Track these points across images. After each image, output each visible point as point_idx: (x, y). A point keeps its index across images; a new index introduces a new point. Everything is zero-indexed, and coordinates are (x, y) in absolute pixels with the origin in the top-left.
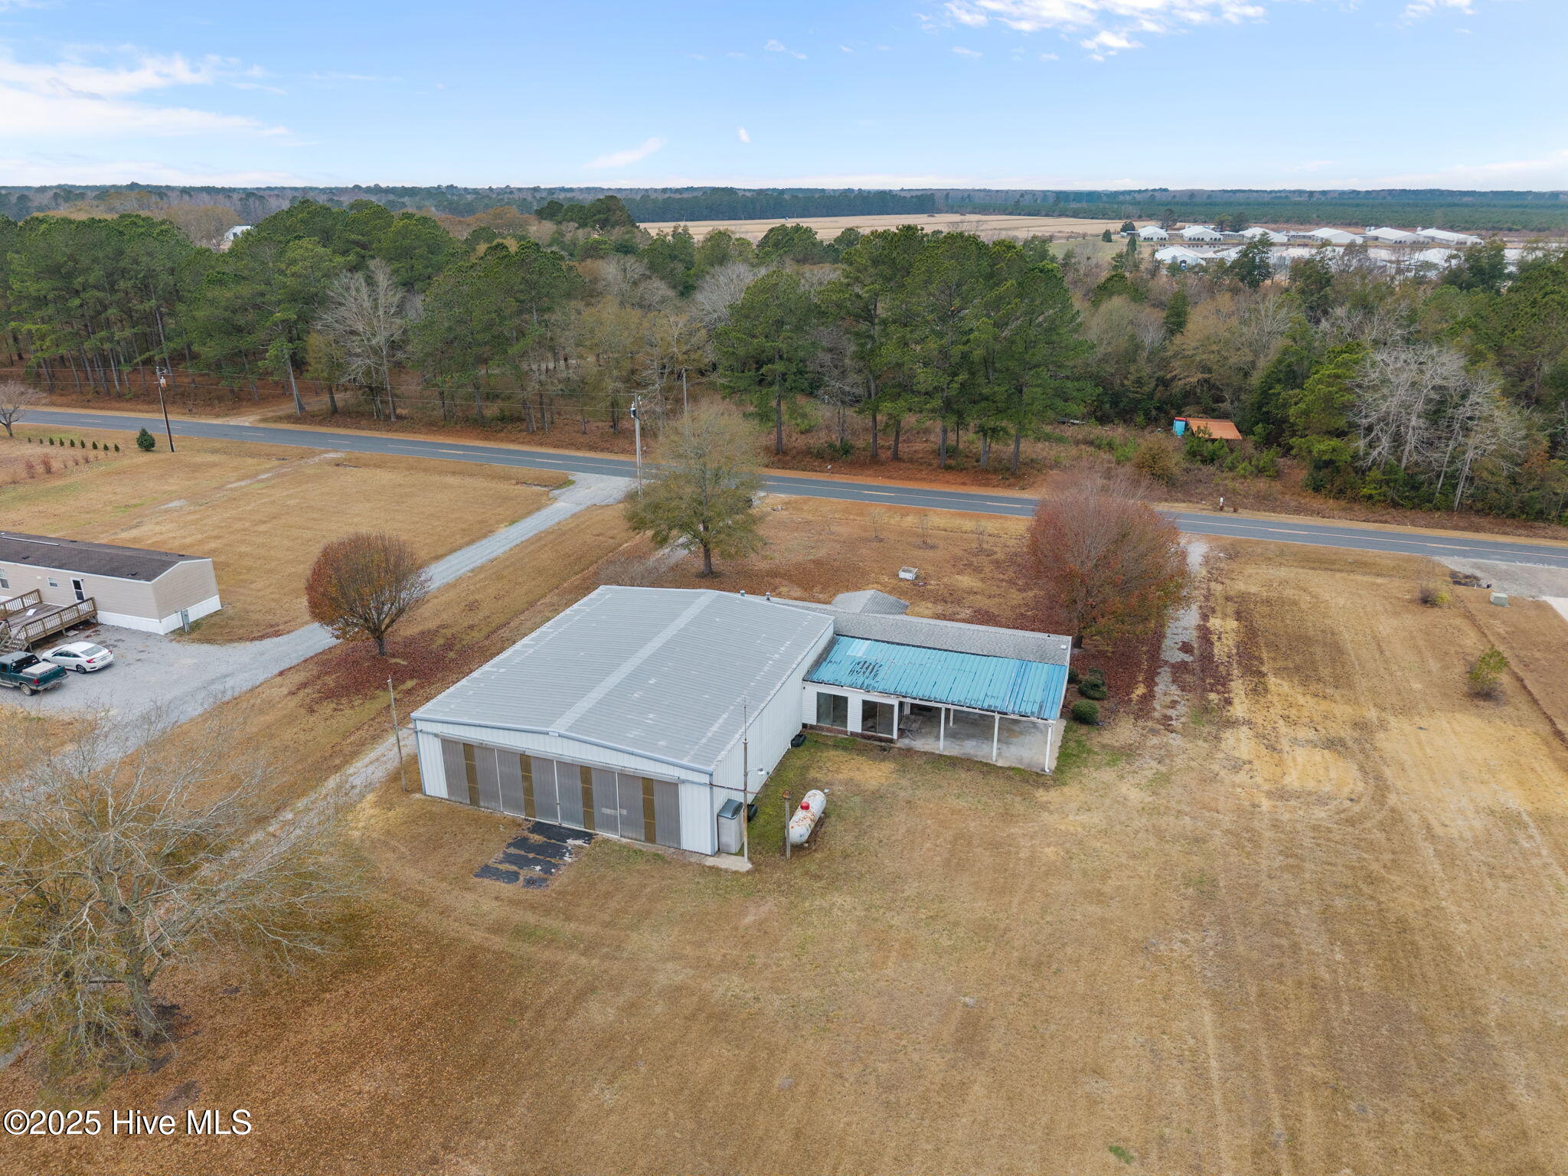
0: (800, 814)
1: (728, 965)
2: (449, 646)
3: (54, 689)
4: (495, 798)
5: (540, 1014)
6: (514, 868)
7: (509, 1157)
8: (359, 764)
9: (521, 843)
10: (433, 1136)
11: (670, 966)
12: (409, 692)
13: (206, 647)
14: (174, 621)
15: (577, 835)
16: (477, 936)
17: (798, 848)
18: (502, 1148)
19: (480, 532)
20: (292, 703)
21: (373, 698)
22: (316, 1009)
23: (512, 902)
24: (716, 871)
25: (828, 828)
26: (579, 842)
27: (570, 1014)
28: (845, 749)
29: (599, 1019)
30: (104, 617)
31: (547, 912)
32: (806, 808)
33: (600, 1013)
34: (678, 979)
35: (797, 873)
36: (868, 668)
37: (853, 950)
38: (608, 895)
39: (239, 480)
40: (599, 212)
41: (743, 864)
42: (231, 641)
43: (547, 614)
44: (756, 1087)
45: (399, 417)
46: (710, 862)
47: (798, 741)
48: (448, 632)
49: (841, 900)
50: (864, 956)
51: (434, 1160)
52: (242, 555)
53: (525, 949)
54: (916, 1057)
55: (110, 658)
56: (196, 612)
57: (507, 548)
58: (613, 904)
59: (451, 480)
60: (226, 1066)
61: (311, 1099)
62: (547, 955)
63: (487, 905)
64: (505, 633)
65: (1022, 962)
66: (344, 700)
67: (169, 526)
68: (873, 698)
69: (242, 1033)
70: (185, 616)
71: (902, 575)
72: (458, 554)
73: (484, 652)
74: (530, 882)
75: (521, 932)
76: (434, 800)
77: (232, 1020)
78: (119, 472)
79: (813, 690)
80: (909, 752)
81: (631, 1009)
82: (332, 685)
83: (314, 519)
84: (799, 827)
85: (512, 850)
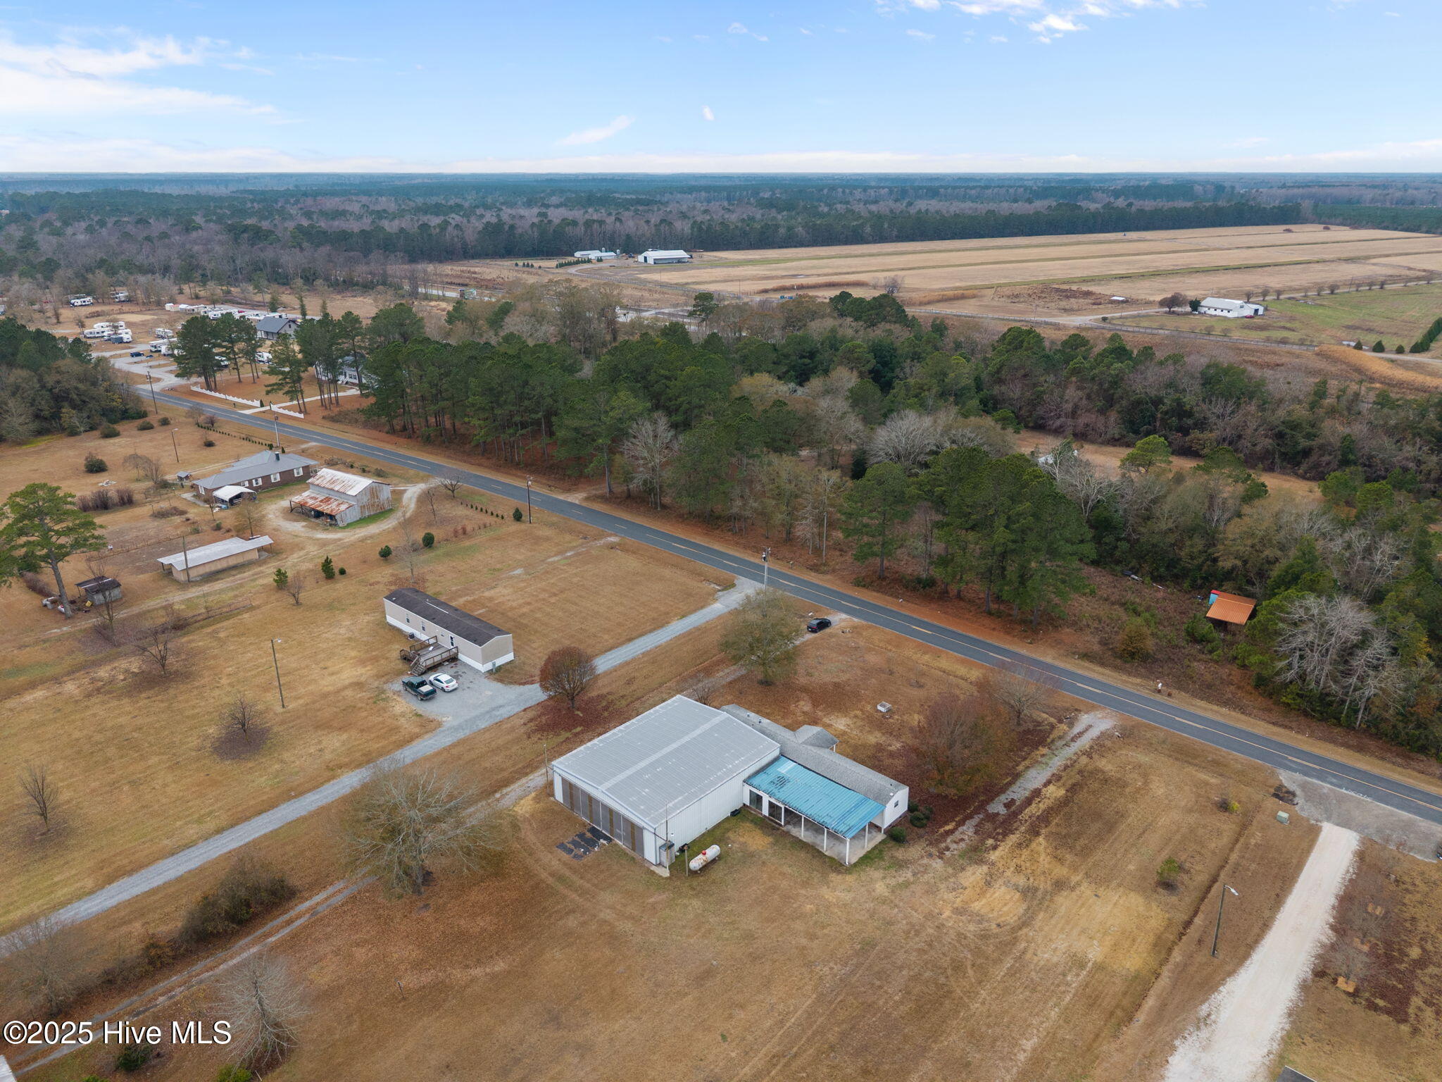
0: (701, 856)
1: (631, 918)
2: (606, 708)
3: (430, 699)
4: (579, 809)
5: (550, 916)
6: (572, 847)
7: (515, 964)
8: (536, 774)
9: (582, 836)
10: (494, 948)
11: (608, 911)
12: (576, 735)
13: (499, 685)
14: (489, 666)
15: (606, 838)
16: (544, 875)
17: (694, 873)
18: (514, 960)
19: (659, 623)
20: (523, 730)
21: (558, 735)
22: (476, 888)
23: (565, 864)
24: (653, 873)
25: (715, 866)
26: (605, 842)
27: (561, 918)
28: (756, 824)
29: (570, 924)
30: (461, 656)
31: (575, 872)
32: (704, 854)
33: (572, 922)
34: (608, 917)
35: (687, 884)
36: (782, 781)
37: (684, 927)
38: (602, 872)
39: (555, 555)
40: (872, 308)
41: (665, 873)
42: (511, 683)
43: (664, 696)
44: (610, 968)
45: (664, 507)
46: (653, 868)
47: (735, 813)
48: (611, 697)
49: (696, 903)
50: (686, 931)
51: (491, 957)
52: (536, 620)
53: (560, 887)
54: (676, 977)
55: (456, 686)
56: (500, 661)
57: (669, 638)
58: (602, 876)
59: (667, 572)
60: (441, 901)
61: (462, 922)
62: (566, 892)
63: (555, 863)
64: (637, 704)
65: (750, 954)
66: (545, 734)
67: (509, 590)
68: (773, 801)
69: (450, 890)
70: (494, 665)
71: (879, 708)
72: (644, 637)
73: (622, 716)
74: (575, 856)
75: (561, 879)
76: (557, 803)
77: (449, 884)
78: (499, 539)
79: (747, 789)
80: (787, 833)
81: (583, 924)
82: (544, 722)
83: (580, 596)
84: (696, 863)
85: (577, 838)
